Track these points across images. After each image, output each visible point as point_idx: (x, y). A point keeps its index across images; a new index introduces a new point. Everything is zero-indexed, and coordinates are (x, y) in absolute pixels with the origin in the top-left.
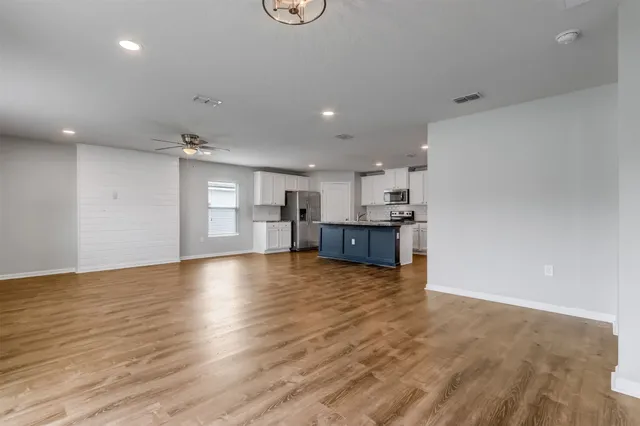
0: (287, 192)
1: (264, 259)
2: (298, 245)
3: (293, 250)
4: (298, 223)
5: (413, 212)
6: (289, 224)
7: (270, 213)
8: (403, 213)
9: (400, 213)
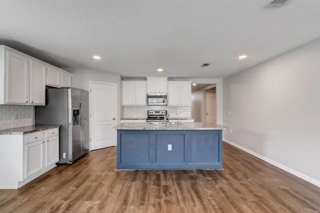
4: (70, 127)
5: (166, 111)
6: (56, 130)
7: (17, 117)
8: (159, 112)
9: (156, 112)
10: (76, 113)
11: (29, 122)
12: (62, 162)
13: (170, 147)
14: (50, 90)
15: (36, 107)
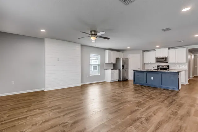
0: (116, 58)
1: (110, 84)
2: (121, 78)
3: (119, 81)
4: (122, 70)
5: (169, 66)
6: (118, 70)
7: (110, 66)
8: (164, 66)
9: (162, 66)
10: (123, 66)
11: (112, 68)
12: (119, 80)
13: (152, 78)
14: (117, 59)
15: (114, 64)
